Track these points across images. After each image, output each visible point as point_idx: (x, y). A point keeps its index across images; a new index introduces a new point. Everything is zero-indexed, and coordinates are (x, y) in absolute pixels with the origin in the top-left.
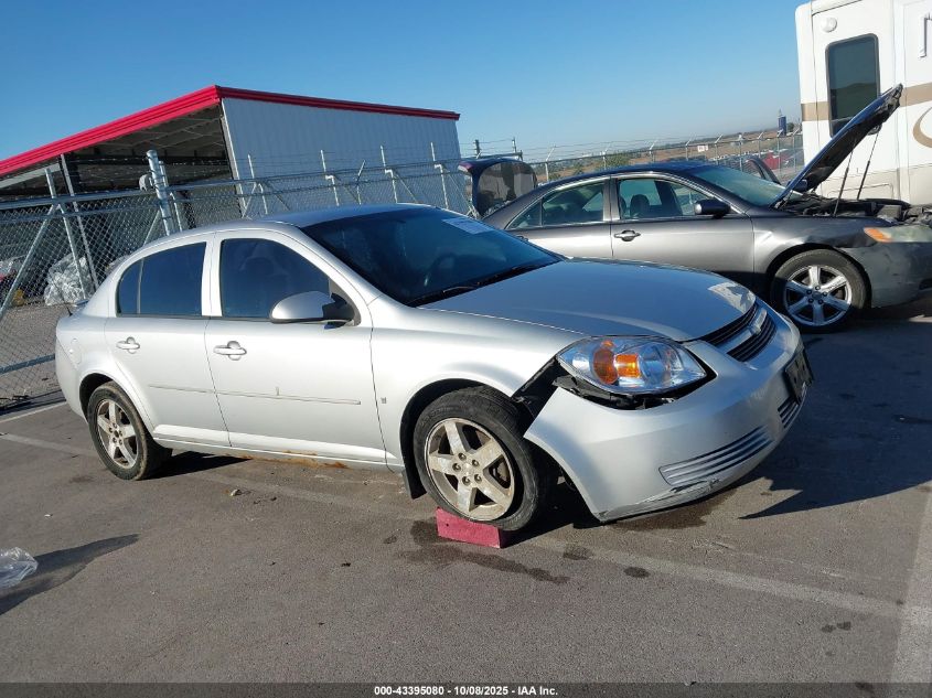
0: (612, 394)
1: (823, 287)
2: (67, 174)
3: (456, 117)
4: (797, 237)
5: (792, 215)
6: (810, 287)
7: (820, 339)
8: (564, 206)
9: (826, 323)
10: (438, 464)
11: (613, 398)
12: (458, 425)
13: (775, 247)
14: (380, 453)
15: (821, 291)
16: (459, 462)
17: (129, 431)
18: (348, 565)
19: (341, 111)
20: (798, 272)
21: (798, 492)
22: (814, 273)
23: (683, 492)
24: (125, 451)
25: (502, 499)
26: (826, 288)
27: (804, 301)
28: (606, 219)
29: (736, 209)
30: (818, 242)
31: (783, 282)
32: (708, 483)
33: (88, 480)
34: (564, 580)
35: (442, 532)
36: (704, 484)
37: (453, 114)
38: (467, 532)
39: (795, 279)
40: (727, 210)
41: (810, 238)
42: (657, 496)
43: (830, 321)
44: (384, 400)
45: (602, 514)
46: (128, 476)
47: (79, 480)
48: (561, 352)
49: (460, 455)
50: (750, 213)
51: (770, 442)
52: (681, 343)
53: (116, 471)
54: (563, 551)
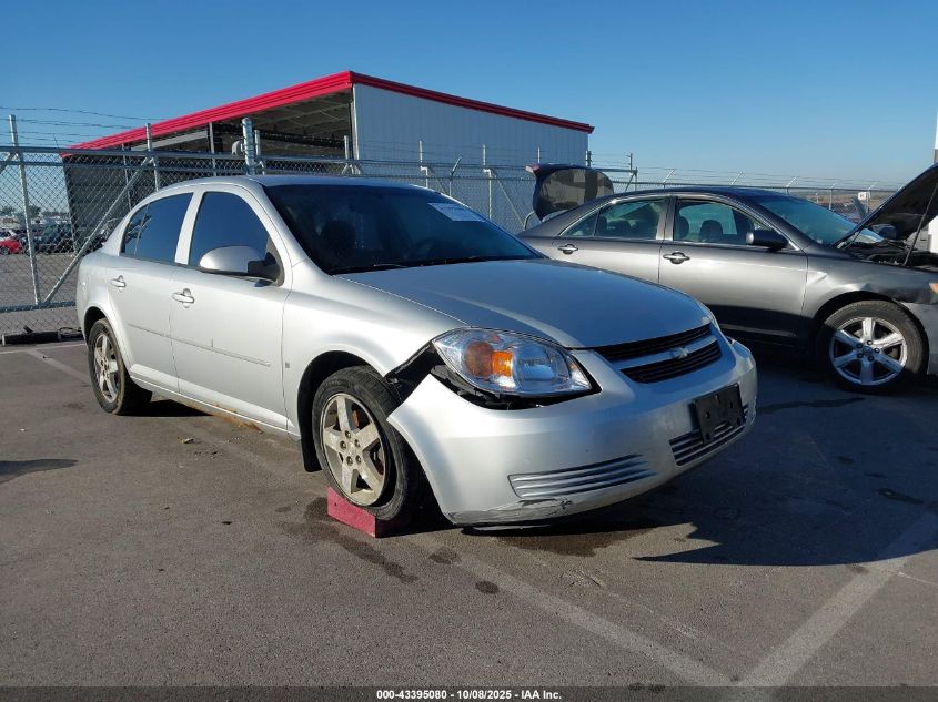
0: (476, 389)
1: (876, 342)
2: (212, 141)
3: (588, 129)
4: (853, 282)
5: (854, 259)
6: (861, 341)
7: (862, 399)
8: (632, 223)
9: (873, 383)
10: (331, 439)
11: (479, 395)
12: (347, 401)
13: (827, 291)
14: (282, 419)
15: (873, 347)
16: (345, 440)
17: (114, 366)
18: (229, 523)
19: (472, 111)
20: (851, 321)
21: (717, 544)
22: (868, 325)
23: (530, 506)
24: (110, 386)
25: (377, 484)
26: (879, 344)
27: (852, 356)
28: (659, 238)
29: (795, 245)
30: (876, 290)
31: (832, 331)
32: (559, 502)
33: (80, 408)
34: (412, 578)
35: (331, 511)
36: (554, 503)
37: (587, 126)
38: (350, 516)
39: (846, 329)
40: (784, 243)
41: (868, 286)
42: (505, 506)
43: (879, 382)
44: (287, 365)
45: (451, 515)
46: (109, 411)
47: (74, 406)
48: (437, 338)
49: (347, 433)
50: (808, 250)
51: (654, 474)
52: (570, 349)
53: (102, 402)
54: (432, 551)
